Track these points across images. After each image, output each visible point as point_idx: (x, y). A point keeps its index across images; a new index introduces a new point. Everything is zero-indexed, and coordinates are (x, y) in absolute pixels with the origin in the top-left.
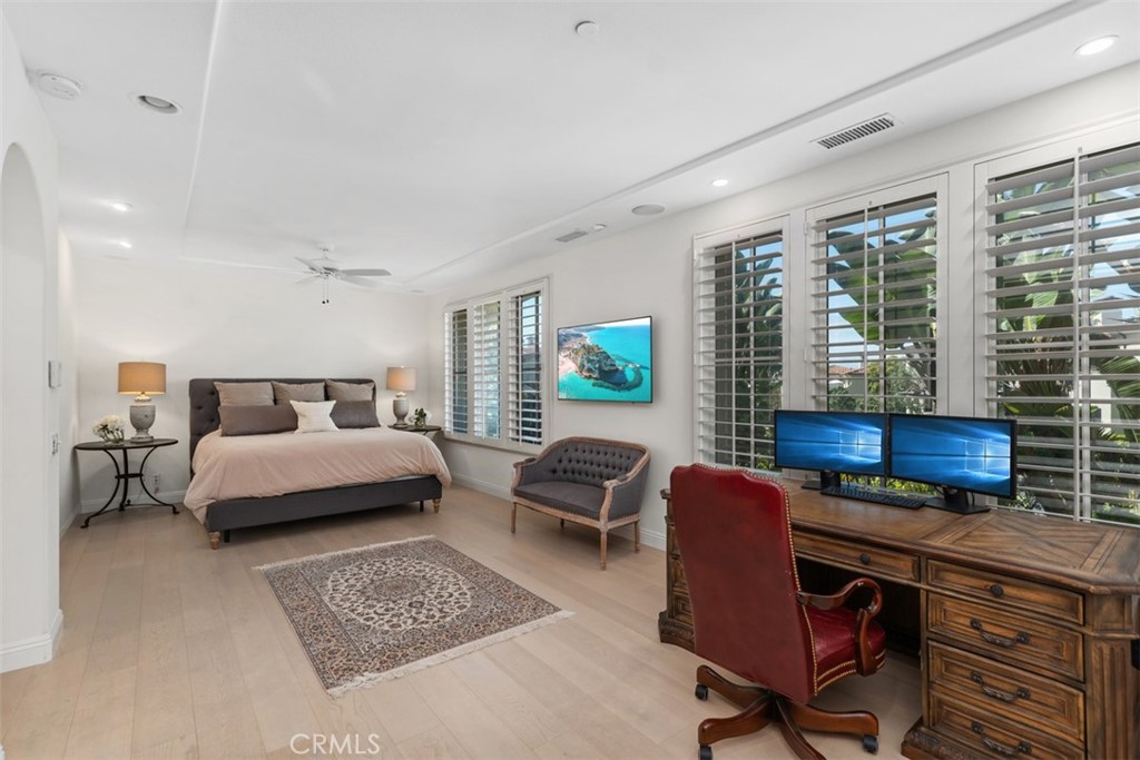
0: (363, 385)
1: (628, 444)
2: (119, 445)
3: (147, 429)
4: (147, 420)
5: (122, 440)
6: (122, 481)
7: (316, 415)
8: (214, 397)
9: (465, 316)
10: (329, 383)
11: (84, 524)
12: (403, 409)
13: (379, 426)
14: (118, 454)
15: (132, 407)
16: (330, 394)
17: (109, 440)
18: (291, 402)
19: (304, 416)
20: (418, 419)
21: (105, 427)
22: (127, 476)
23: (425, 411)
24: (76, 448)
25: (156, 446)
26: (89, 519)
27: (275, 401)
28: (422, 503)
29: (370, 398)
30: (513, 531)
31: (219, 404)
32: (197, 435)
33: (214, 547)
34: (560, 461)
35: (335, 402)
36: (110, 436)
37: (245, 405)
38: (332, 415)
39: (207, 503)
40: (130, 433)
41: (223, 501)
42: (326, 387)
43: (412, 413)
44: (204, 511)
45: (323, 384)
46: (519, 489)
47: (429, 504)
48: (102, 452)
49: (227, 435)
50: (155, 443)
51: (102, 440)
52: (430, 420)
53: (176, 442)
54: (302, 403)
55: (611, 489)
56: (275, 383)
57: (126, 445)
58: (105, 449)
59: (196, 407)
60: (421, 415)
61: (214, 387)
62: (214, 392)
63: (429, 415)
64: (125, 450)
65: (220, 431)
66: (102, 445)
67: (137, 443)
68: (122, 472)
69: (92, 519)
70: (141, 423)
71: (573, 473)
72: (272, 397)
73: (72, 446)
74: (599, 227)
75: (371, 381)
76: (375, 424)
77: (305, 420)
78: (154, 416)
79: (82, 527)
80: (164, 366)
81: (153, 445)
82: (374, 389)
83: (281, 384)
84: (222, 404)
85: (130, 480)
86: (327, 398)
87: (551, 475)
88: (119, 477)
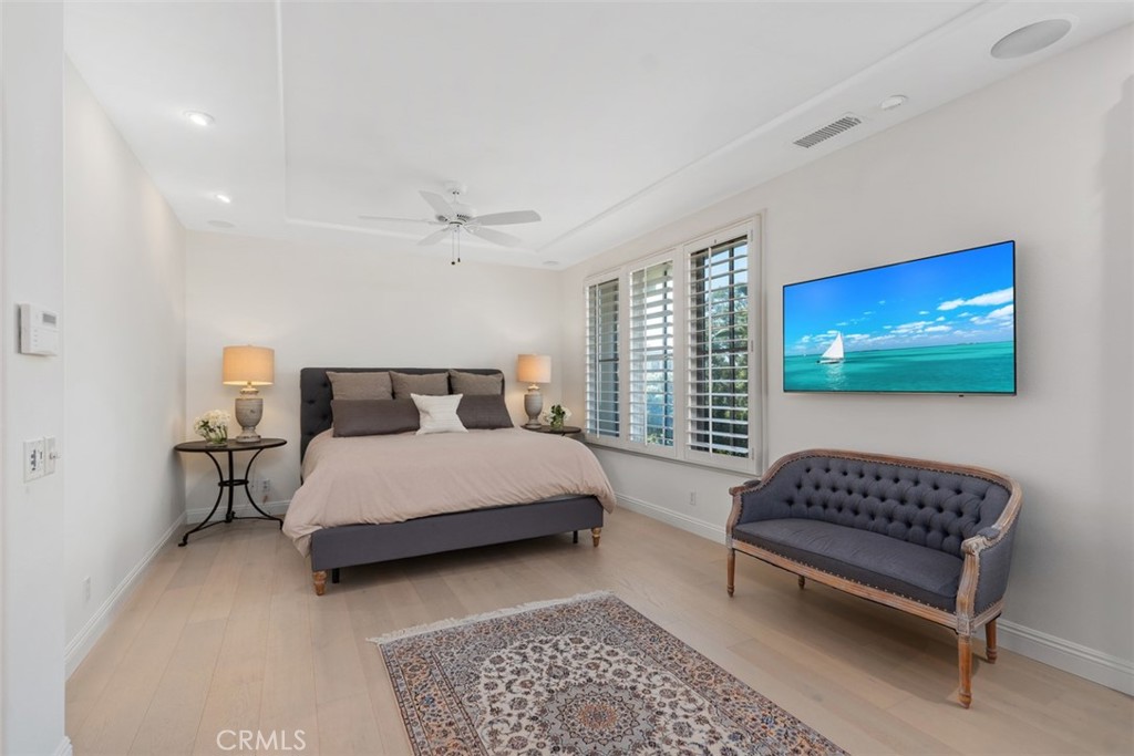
0: (491, 376)
1: (953, 467)
2: (222, 446)
3: (254, 426)
4: (254, 417)
5: (224, 439)
6: (226, 489)
7: (440, 411)
8: (328, 389)
9: (616, 288)
10: (452, 374)
11: (181, 542)
12: (535, 405)
13: (512, 426)
14: (222, 457)
15: (237, 400)
16: (454, 387)
17: (210, 440)
18: (413, 395)
19: (427, 413)
20: (554, 418)
21: (205, 424)
22: (232, 483)
23: (563, 409)
24: (178, 449)
25: (262, 448)
26: (187, 535)
27: (393, 394)
28: (576, 533)
29: (499, 392)
30: (731, 592)
31: (332, 397)
32: (308, 434)
33: (320, 591)
34: (799, 487)
35: (461, 395)
36: (212, 435)
37: (359, 398)
38: (459, 411)
39: (311, 531)
40: (234, 432)
41: (332, 528)
42: (449, 378)
43: (547, 412)
44: (306, 542)
45: (446, 375)
46: (738, 528)
47: (585, 535)
48: (204, 454)
49: (340, 436)
50: (262, 444)
51: (204, 439)
52: (570, 419)
53: (285, 443)
54: (424, 397)
55: (976, 554)
56: (393, 372)
57: (230, 446)
58: (207, 451)
59: (307, 401)
60: (558, 412)
61: (327, 377)
62: (327, 384)
63: (568, 414)
64: (230, 452)
65: (331, 430)
66: (203, 446)
67: (243, 443)
68: (226, 478)
69: (191, 536)
70: (247, 420)
71: (825, 506)
72: (390, 390)
73: (173, 446)
74: (898, 101)
75: (499, 372)
76: (507, 424)
77: (428, 417)
78: (261, 411)
79: (180, 545)
80: (273, 351)
81: (260, 446)
82: (503, 381)
83: (400, 374)
84: (336, 398)
85: (235, 487)
86: (451, 391)
87: (785, 507)
88: (222, 484)
